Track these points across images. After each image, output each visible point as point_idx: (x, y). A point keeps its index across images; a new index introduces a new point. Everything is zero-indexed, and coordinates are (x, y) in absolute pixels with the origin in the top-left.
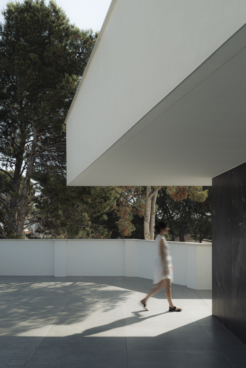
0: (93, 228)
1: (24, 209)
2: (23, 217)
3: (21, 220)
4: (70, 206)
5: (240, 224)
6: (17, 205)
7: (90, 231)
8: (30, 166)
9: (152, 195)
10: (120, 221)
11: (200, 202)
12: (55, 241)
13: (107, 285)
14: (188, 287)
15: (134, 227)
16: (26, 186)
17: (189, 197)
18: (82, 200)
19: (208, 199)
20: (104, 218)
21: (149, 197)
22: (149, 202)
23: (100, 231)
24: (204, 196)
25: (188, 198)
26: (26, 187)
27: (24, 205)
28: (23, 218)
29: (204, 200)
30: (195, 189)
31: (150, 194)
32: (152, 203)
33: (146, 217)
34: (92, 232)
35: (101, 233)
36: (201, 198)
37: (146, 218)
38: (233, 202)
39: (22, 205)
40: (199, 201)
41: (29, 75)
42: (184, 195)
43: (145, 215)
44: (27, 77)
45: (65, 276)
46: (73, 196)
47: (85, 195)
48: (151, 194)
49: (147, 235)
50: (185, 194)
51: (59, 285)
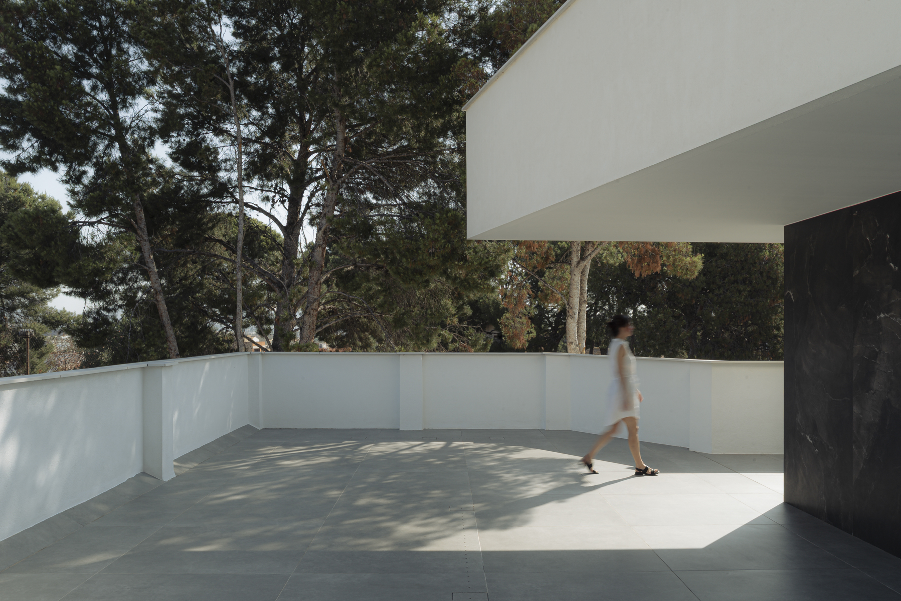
0: (454, 332)
1: (316, 290)
2: (314, 307)
3: (309, 314)
4: (420, 285)
5: (882, 315)
6: (295, 283)
7: (449, 338)
8: (329, 201)
9: (583, 264)
10: (504, 317)
11: (688, 280)
12: (401, 357)
13: (522, 448)
14: (690, 450)
15: (533, 330)
16: (321, 243)
17: (665, 268)
18: (445, 272)
19: (703, 272)
20: (465, 311)
21: (577, 267)
22: (577, 278)
23: (470, 338)
24: (696, 267)
25: (662, 270)
26: (322, 245)
27: (316, 283)
28: (314, 309)
29: (696, 274)
30: (677, 252)
31: (578, 263)
32: (582, 281)
33: (571, 308)
34: (454, 341)
35: (470, 342)
36: (691, 272)
37: (570, 311)
38: (857, 272)
39: (313, 282)
40: (685, 277)
41: (340, 12)
42: (656, 265)
43: (568, 304)
44: (336, 16)
45: (421, 429)
46: (432, 263)
47: (456, 263)
48: (581, 262)
49: (573, 346)
50: (657, 262)
51: (420, 447)
